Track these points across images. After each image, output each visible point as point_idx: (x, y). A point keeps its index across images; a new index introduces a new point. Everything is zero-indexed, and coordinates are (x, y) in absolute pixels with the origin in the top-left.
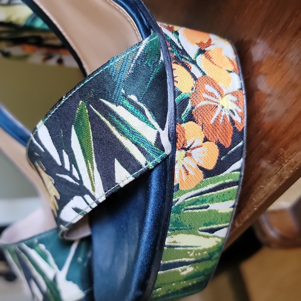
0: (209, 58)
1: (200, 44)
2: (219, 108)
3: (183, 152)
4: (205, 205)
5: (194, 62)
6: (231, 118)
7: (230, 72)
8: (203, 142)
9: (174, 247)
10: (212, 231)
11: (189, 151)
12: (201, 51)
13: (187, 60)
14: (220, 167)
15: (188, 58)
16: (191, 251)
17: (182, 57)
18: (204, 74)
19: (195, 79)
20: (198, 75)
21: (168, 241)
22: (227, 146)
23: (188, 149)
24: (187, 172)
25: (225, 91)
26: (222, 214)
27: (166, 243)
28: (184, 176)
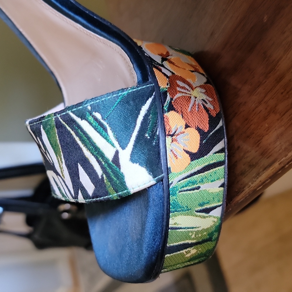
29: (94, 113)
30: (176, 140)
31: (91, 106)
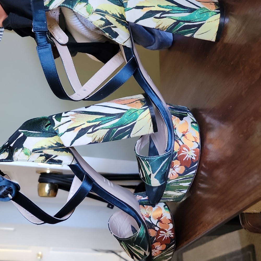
0: (186, 137)
1: (183, 133)
2: (187, 155)
3: (172, 169)
4: (178, 183)
5: (180, 140)
6: (191, 158)
7: (193, 142)
8: (180, 166)
9: (166, 194)
10: (180, 191)
11: (174, 169)
12: (183, 135)
13: (178, 139)
14: (185, 173)
15: (178, 138)
16: (173, 196)
17: (176, 138)
18: (183, 144)
19: (180, 145)
20: (181, 144)
21: (165, 193)
22: (188, 167)
23: (174, 168)
24: (173, 175)
25: (190, 149)
26: (184, 186)
27: (164, 193)
28: (171, 176)
29: (147, 161)
30: (174, 170)
31: (146, 159)
